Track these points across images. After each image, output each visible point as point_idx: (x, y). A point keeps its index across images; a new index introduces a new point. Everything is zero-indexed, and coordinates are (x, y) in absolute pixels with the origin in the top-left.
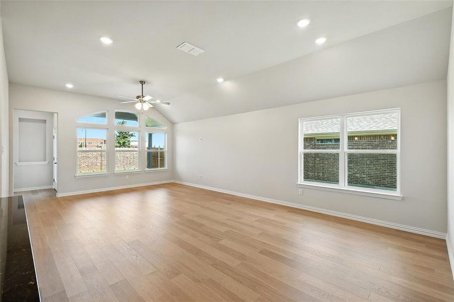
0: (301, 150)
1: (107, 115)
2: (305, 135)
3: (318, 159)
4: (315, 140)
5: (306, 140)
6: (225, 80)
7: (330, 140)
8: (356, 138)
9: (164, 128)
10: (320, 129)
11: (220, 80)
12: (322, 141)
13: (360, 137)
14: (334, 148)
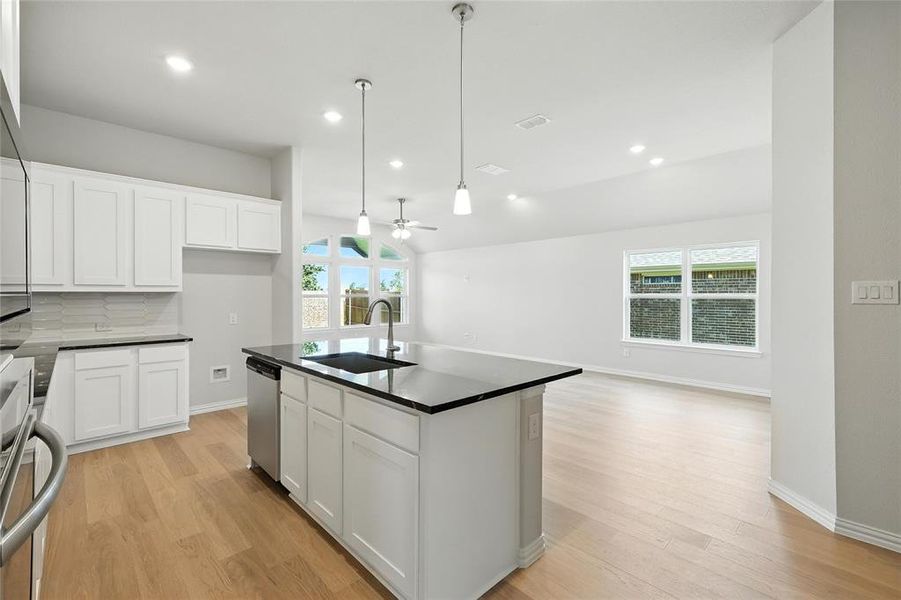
0: (627, 294)
1: (329, 242)
2: (633, 269)
3: (646, 310)
4: (642, 277)
5: (634, 277)
6: (519, 196)
7: (668, 278)
8: (710, 276)
9: (403, 261)
10: (651, 260)
11: (512, 197)
12: (653, 279)
13: (718, 274)
14: (673, 291)
